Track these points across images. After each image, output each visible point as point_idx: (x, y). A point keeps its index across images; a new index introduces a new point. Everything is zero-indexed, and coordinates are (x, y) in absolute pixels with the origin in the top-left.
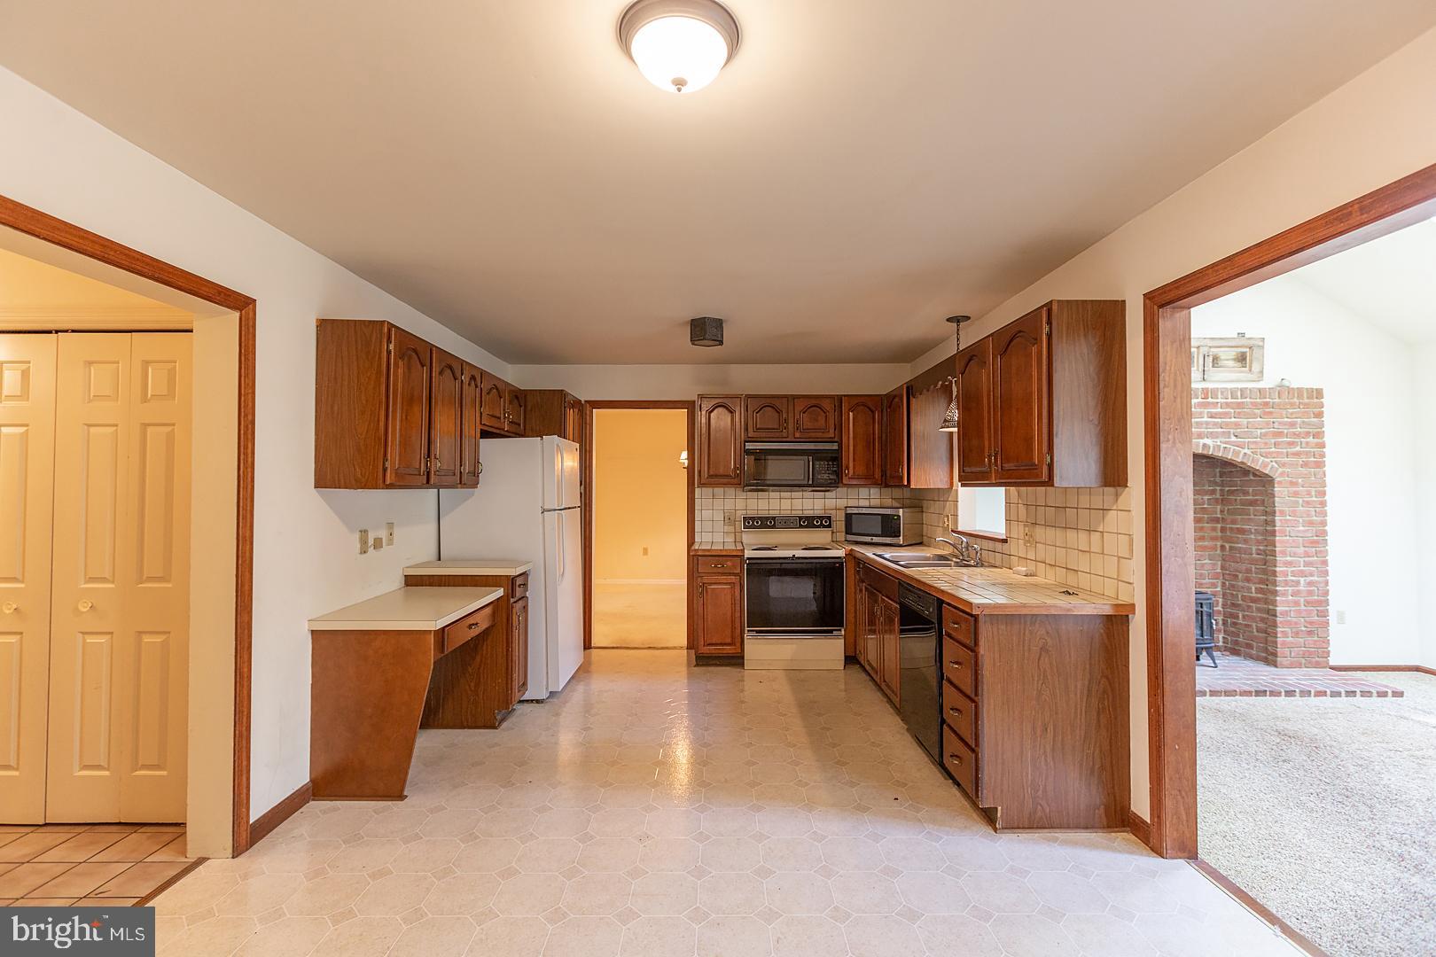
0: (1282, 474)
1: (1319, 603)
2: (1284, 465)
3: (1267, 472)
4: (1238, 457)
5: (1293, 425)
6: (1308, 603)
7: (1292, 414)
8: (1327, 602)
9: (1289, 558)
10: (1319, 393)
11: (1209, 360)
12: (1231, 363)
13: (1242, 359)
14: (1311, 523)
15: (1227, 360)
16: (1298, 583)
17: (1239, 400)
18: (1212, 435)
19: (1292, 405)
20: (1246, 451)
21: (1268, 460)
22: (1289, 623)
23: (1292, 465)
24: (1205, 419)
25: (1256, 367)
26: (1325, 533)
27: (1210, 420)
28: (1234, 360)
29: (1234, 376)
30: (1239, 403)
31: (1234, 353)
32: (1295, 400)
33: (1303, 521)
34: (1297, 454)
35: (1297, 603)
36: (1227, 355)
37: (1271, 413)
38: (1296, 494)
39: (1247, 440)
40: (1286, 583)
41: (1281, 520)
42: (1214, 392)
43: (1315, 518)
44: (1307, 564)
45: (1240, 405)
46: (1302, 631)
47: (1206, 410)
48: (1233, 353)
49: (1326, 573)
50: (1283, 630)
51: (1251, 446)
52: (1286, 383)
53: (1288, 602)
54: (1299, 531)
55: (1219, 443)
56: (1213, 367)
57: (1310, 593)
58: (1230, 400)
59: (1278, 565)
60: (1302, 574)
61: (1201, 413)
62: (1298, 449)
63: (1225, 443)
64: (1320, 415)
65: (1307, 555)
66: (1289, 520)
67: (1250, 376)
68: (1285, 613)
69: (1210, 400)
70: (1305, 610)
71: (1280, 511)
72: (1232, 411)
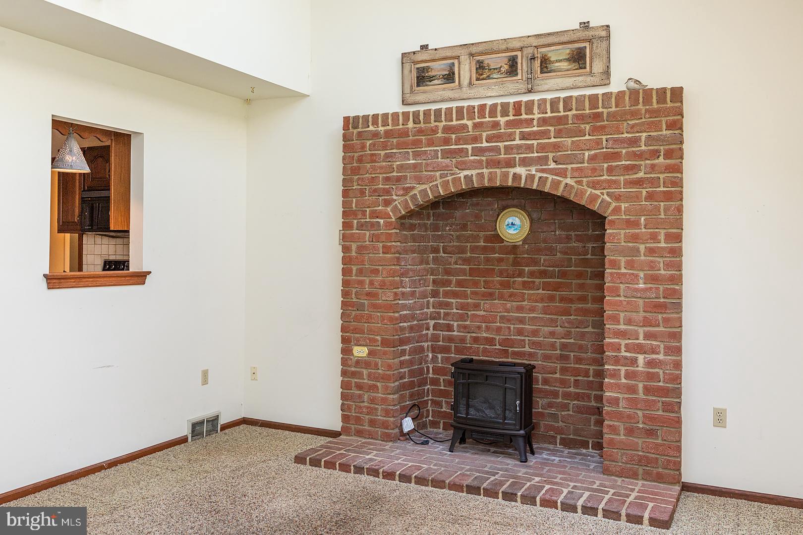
0: (617, 210)
1: (665, 392)
2: (618, 198)
3: (595, 209)
4: (557, 189)
5: (635, 142)
6: (647, 390)
7: (633, 126)
8: (678, 393)
9: (622, 327)
10: (677, 93)
11: (537, 63)
12: (564, 65)
13: (578, 58)
14: (654, 279)
15: (560, 61)
16: (634, 361)
17: (562, 114)
18: (524, 162)
19: (635, 114)
20: (569, 181)
21: (598, 192)
22: (619, 416)
23: (629, 198)
24: (518, 142)
25: (598, 67)
26: (678, 294)
27: (523, 142)
28: (568, 60)
29: (569, 82)
30: (560, 118)
31: (568, 51)
32: (640, 106)
33: (645, 275)
34: (639, 183)
35: (632, 390)
36: (558, 54)
37: (603, 127)
38: (635, 238)
39: (569, 167)
40: (617, 361)
41: (611, 274)
42: (530, 105)
43: (662, 272)
44: (648, 336)
45: (561, 120)
46: (638, 428)
47: (518, 131)
48: (565, 52)
49: (678, 351)
50: (611, 423)
51: (576, 174)
52: (632, 84)
53: (618, 386)
54: (637, 290)
55: (534, 173)
56: (541, 73)
57: (651, 377)
58: (549, 114)
59: (606, 335)
60: (640, 349)
61: (511, 134)
62: (641, 175)
63: (543, 171)
64: (677, 125)
65: (647, 323)
66: (624, 274)
67: (589, 80)
68: (615, 402)
69: (524, 116)
70: (644, 400)
71: (611, 261)
72: (552, 129)
